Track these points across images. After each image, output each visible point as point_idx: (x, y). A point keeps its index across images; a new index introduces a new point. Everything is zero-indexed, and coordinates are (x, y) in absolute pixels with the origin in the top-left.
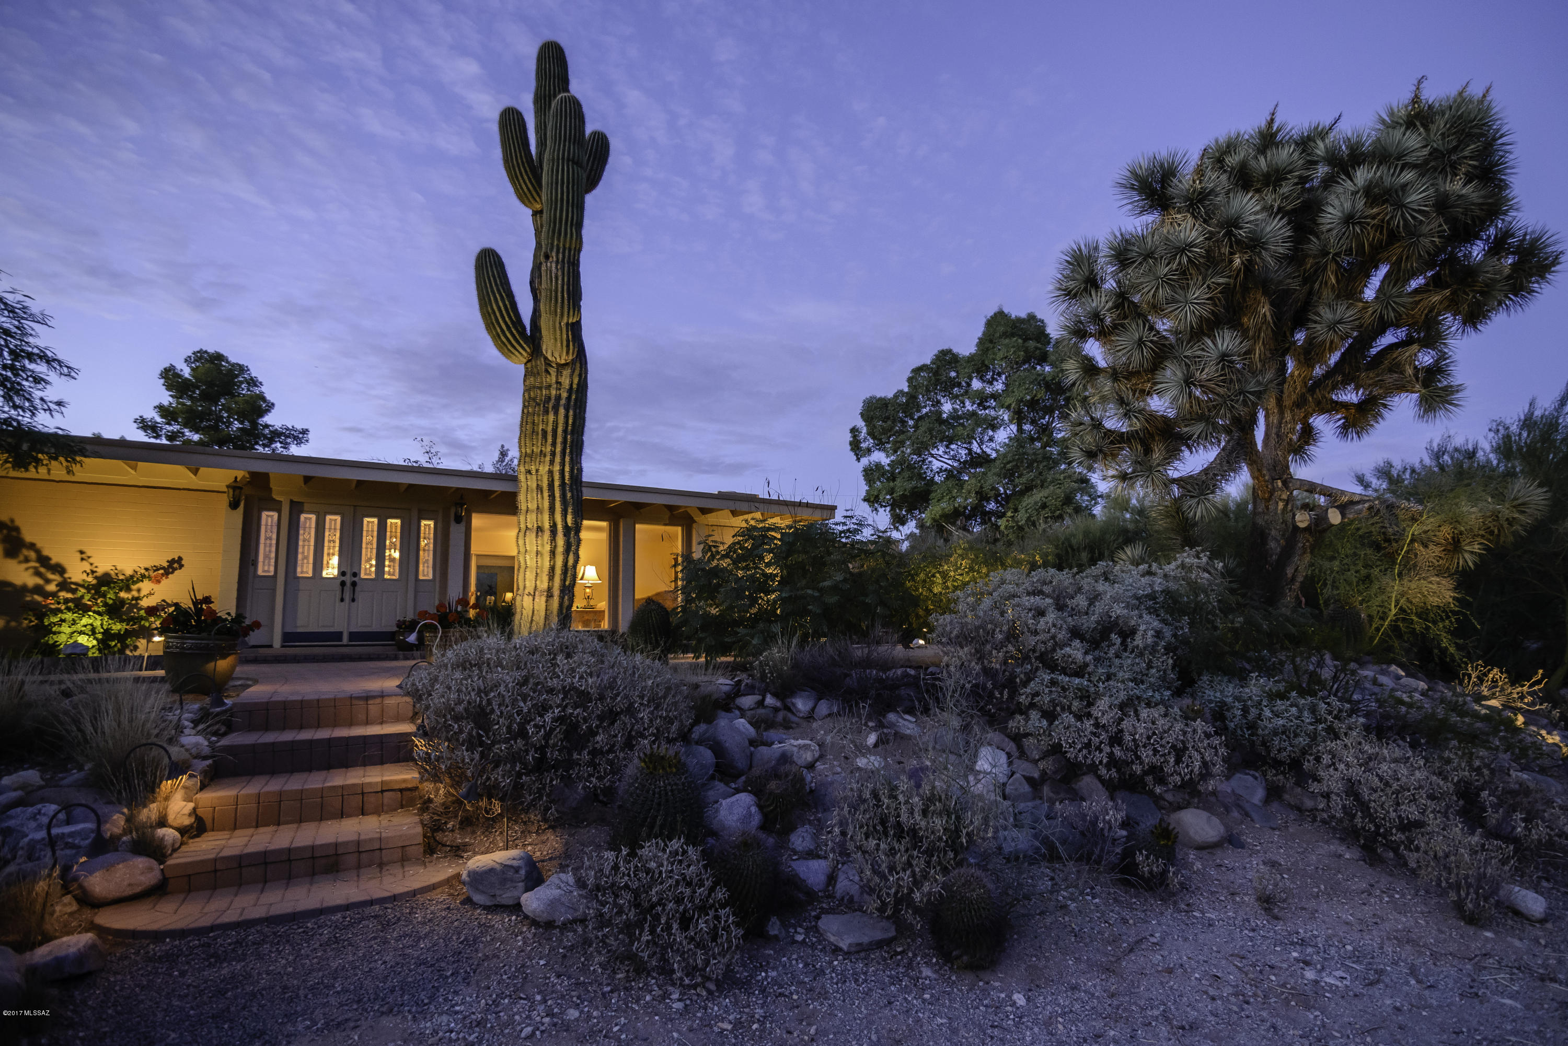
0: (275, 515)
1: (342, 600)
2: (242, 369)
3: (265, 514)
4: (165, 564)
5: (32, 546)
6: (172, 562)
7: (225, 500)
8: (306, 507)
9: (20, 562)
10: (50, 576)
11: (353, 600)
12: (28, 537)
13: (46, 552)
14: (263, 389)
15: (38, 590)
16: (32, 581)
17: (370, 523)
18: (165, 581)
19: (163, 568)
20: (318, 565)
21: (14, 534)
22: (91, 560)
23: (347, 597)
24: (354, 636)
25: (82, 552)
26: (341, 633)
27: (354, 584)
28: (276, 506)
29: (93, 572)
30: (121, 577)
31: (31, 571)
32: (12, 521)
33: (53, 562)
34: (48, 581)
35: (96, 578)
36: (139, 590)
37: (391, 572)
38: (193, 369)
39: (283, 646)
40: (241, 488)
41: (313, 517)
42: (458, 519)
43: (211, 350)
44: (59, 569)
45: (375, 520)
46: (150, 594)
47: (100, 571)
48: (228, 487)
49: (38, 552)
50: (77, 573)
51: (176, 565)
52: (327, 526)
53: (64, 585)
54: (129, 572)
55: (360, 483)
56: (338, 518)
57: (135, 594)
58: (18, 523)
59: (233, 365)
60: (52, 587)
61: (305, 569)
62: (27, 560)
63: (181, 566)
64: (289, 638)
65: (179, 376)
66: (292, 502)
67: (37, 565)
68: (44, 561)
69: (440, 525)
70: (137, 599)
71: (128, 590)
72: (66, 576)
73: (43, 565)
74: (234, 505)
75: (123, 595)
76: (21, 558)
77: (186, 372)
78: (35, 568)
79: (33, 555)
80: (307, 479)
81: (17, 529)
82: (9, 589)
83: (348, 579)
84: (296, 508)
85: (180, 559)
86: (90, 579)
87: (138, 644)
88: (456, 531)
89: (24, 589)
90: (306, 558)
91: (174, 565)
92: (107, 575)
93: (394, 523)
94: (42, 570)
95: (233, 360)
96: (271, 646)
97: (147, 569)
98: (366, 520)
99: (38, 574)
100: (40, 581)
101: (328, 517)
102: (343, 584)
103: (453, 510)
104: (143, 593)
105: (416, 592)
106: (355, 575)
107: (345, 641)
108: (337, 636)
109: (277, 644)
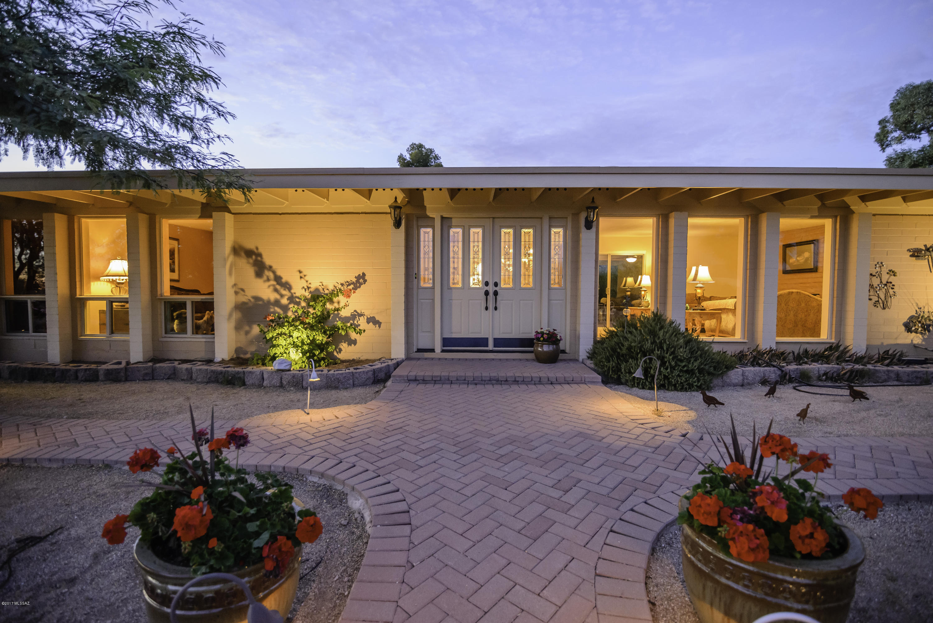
0: (430, 230)
1: (487, 308)
3: (422, 230)
4: (354, 280)
5: (270, 268)
6: (358, 278)
7: (389, 221)
8: (454, 222)
9: (265, 281)
10: (284, 292)
11: (496, 309)
12: (268, 261)
13: (279, 273)
15: (277, 303)
16: (273, 296)
17: (507, 233)
18: (353, 295)
19: (353, 283)
20: (466, 273)
21: (259, 258)
22: (306, 278)
23: (491, 306)
24: (498, 342)
25: (300, 272)
26: (487, 339)
27: (496, 293)
28: (429, 222)
29: (309, 288)
30: (326, 292)
31: (272, 288)
32: (257, 248)
33: (284, 280)
34: (282, 296)
35: (310, 292)
36: (339, 303)
37: (527, 281)
39: (443, 351)
40: (400, 208)
41: (460, 230)
42: (589, 225)
44: (287, 286)
45: (511, 231)
46: (346, 305)
47: (313, 287)
48: (390, 207)
49: (274, 272)
50: (299, 290)
51: (361, 281)
52: (471, 239)
53: (292, 299)
54: (331, 288)
56: (480, 230)
57: (336, 305)
58: (261, 250)
60: (284, 301)
61: (456, 280)
62: (268, 280)
63: (365, 281)
64: (447, 342)
66: (442, 218)
67: (275, 283)
68: (278, 279)
69: (569, 232)
70: (338, 310)
71: (331, 301)
72: (293, 291)
73: (278, 284)
74: (397, 224)
75: (329, 306)
76: (265, 278)
78: (274, 285)
79: (271, 275)
80: (453, 192)
81: (260, 255)
82: (261, 303)
83: (491, 289)
84: (447, 224)
85: (364, 274)
86: (307, 294)
87: (341, 347)
88: (586, 235)
89: (269, 302)
90: (457, 269)
91: (361, 280)
92: (317, 290)
93: (527, 233)
94: (278, 287)
96: (432, 350)
97: (342, 285)
98: (504, 231)
99: (276, 290)
101: (472, 230)
102: (487, 293)
103: (583, 216)
104: (342, 304)
105: (549, 300)
106: (496, 284)
107: (491, 347)
108: (483, 342)
109: (438, 349)
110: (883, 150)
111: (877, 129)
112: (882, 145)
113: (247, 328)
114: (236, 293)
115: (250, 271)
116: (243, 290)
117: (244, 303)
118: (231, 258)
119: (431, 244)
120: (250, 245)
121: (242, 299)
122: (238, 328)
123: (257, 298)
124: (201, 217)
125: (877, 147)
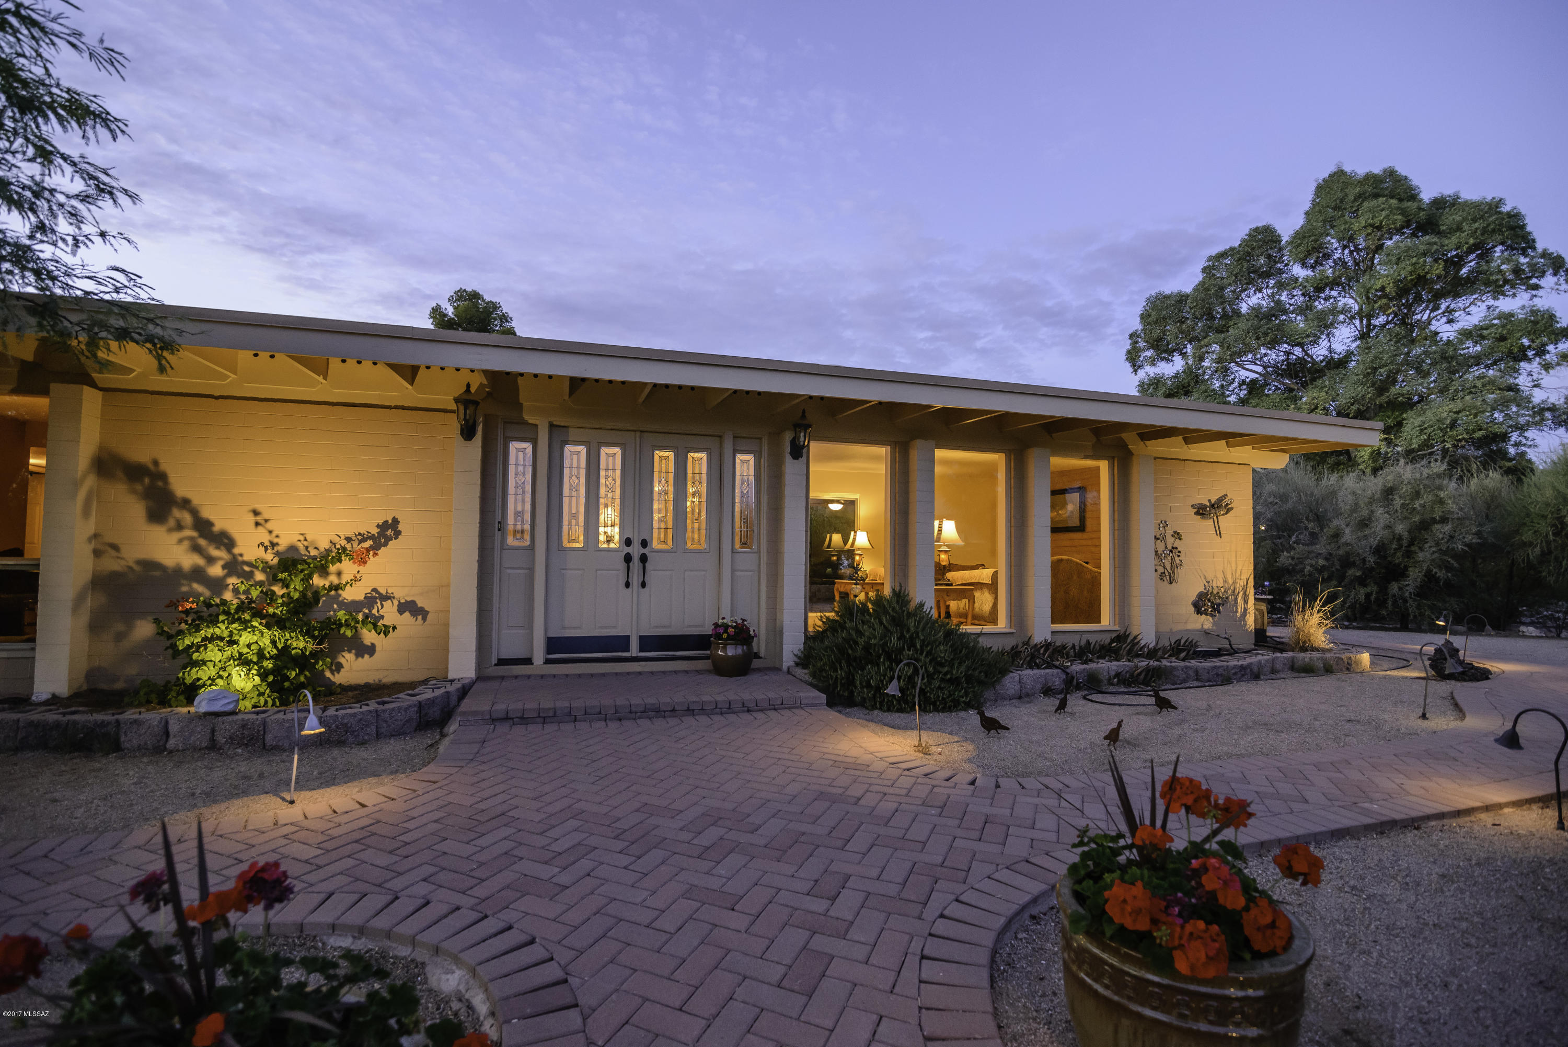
0: (528, 447)
1: (627, 585)
3: (514, 446)
4: (375, 531)
5: (185, 503)
6: (383, 527)
7: (453, 424)
8: (572, 433)
9: (170, 530)
10: (215, 552)
11: (643, 585)
12: (180, 489)
13: (206, 514)
15: (198, 574)
16: (189, 560)
17: (664, 459)
18: (372, 560)
19: (372, 537)
20: (592, 527)
21: (160, 484)
22: (269, 526)
23: (635, 580)
24: (647, 642)
25: (256, 513)
26: (627, 639)
27: (644, 559)
28: (528, 433)
29: (273, 545)
30: (313, 553)
31: (186, 543)
32: (156, 463)
33: (217, 528)
34: (211, 560)
35: (277, 554)
36: (339, 574)
37: (696, 538)
39: (548, 661)
40: (476, 403)
41: (582, 449)
42: (796, 452)
44: (225, 541)
45: (670, 454)
46: (356, 579)
47: (284, 543)
48: (457, 400)
49: (195, 513)
51: (389, 532)
52: (603, 465)
53: (233, 567)
54: (324, 545)
55: (657, 389)
56: (618, 451)
57: (333, 579)
58: (165, 466)
60: (216, 571)
61: (574, 537)
62: (179, 527)
63: (398, 534)
64: (555, 645)
66: (552, 426)
67: (194, 534)
68: (203, 526)
69: (764, 462)
70: (337, 588)
71: (324, 572)
72: (236, 551)
73: (202, 535)
74: (468, 433)
75: (317, 581)
76: (172, 523)
78: (191, 539)
79: (187, 518)
80: (576, 384)
81: (163, 477)
82: (157, 573)
83: (636, 551)
84: (559, 437)
85: (396, 521)
86: (269, 557)
87: (342, 660)
88: (791, 467)
89: (178, 572)
90: (575, 516)
91: (387, 532)
92: (293, 548)
93: (698, 461)
94: (202, 542)
96: (528, 661)
97: (349, 539)
98: (658, 454)
99: (196, 549)
100: (200, 561)
101: (604, 450)
102: (628, 558)
103: (788, 436)
104: (346, 578)
105: (733, 571)
106: (644, 544)
107: (634, 651)
108: (622, 642)
109: (539, 657)
110: (1135, 371)
111: (1127, 345)
112: (1134, 366)
113: (120, 627)
114: (97, 553)
115: (136, 509)
116: (115, 547)
117: (115, 576)
118: (91, 481)
119: (529, 470)
120: (141, 455)
121: (110, 564)
122: (96, 626)
123: (149, 565)
124: (15, 391)
125: (1128, 367)
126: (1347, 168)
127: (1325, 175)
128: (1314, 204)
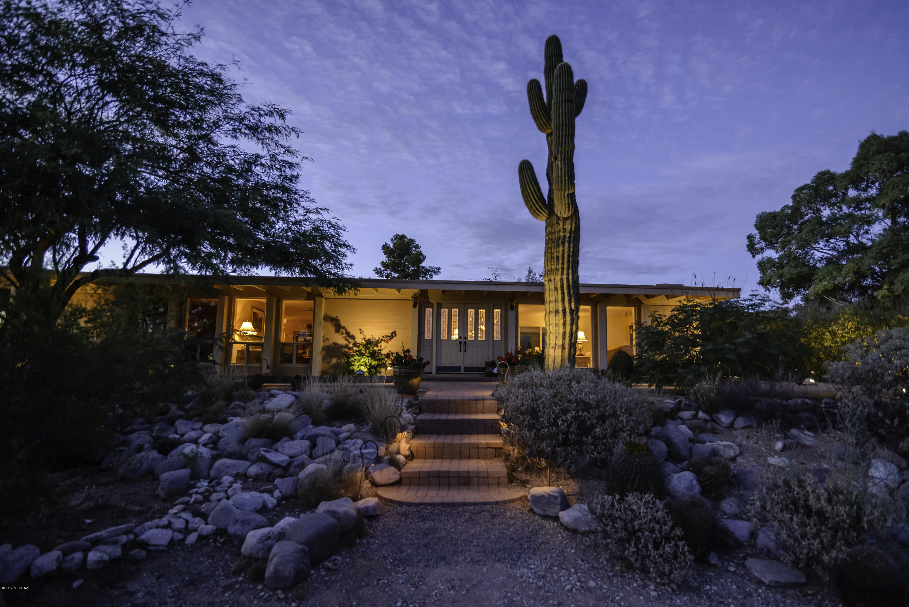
0: (431, 310)
1: (460, 351)
2: (413, 241)
3: (427, 309)
4: (390, 334)
5: (344, 328)
6: (392, 333)
7: (411, 303)
8: (444, 305)
9: (340, 335)
11: (465, 351)
12: (343, 324)
13: (348, 330)
14: (421, 250)
15: (347, 346)
16: (344, 343)
17: (471, 312)
18: (390, 342)
19: (389, 336)
20: (450, 334)
21: (338, 322)
22: (364, 333)
23: (463, 349)
24: (466, 369)
25: (360, 330)
26: (460, 367)
27: (465, 343)
28: (431, 305)
29: (364, 338)
30: (374, 341)
31: (344, 338)
32: (337, 317)
33: (351, 334)
34: (350, 343)
35: (366, 341)
36: (381, 346)
37: (482, 337)
38: (394, 244)
39: (437, 373)
40: (417, 298)
41: (447, 310)
42: (512, 308)
43: (400, 234)
44: (353, 337)
45: (473, 310)
46: (385, 348)
47: (367, 338)
48: (412, 297)
49: (346, 330)
50: (359, 339)
52: (453, 314)
53: (355, 344)
54: (377, 338)
55: (466, 292)
56: (457, 310)
57: (380, 348)
58: (339, 318)
59: (409, 240)
60: (351, 345)
61: (444, 336)
62: (342, 334)
63: (396, 335)
64: (439, 369)
65: (389, 248)
66: (438, 303)
67: (346, 335)
68: (348, 333)
69: (503, 311)
70: (380, 350)
71: (377, 346)
72: (356, 340)
73: (348, 336)
74: (415, 306)
75: (375, 348)
76: (341, 332)
77: (391, 245)
79: (344, 331)
80: (444, 291)
81: (338, 320)
82: (337, 346)
83: (463, 340)
84: (440, 306)
85: (395, 332)
86: (364, 342)
87: (382, 371)
88: (511, 314)
89: (342, 346)
90: (444, 330)
91: (393, 335)
92: (369, 340)
93: (482, 311)
94: (348, 338)
95: (409, 237)
96: (431, 373)
97: (383, 337)
98: (469, 310)
99: (346, 339)
100: (347, 343)
101: (453, 310)
102: (460, 343)
103: (509, 304)
104: (383, 347)
105: (493, 347)
106: (466, 338)
107: (462, 371)
108: (459, 369)
109: (434, 371)
113: (329, 360)
114: (324, 341)
115: (332, 329)
116: (328, 339)
117: (328, 346)
118: (323, 322)
119: (431, 316)
120: (333, 315)
121: (327, 344)
122: (324, 360)
123: (335, 344)
124: (305, 300)
126: (878, 133)
127: (864, 138)
128: (858, 154)
